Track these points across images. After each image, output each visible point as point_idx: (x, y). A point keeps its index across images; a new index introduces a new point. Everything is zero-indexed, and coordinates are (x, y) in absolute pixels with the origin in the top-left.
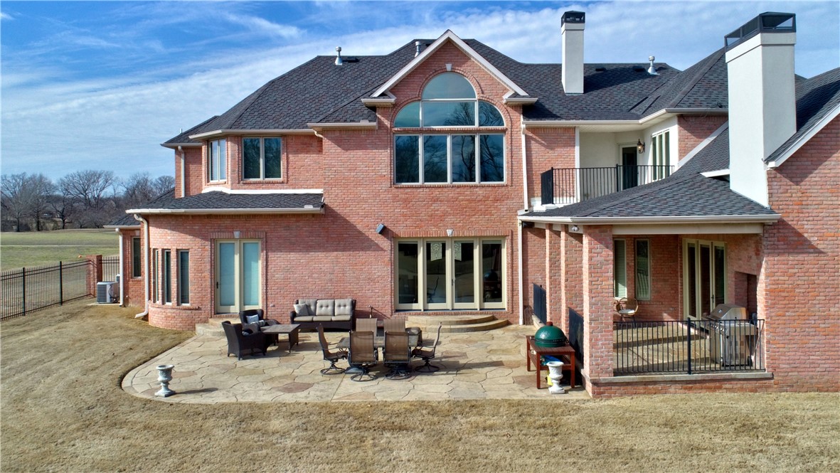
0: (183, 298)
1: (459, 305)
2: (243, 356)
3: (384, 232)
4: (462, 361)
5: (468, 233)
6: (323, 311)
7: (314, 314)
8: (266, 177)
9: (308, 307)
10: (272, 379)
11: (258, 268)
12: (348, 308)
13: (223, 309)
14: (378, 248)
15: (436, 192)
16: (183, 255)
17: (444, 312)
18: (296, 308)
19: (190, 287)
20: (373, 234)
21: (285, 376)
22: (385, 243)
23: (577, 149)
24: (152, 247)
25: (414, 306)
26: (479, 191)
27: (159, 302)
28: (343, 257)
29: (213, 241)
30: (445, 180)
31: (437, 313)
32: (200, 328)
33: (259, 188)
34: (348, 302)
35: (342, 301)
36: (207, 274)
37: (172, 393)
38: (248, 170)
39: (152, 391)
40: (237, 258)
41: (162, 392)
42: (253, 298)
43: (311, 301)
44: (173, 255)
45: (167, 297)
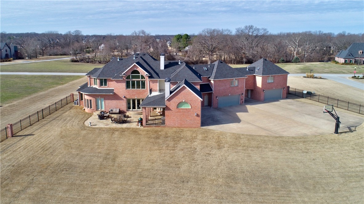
0: (91, 107)
1: (138, 110)
2: (101, 119)
3: (125, 97)
4: (132, 121)
5: (139, 98)
6: (114, 111)
7: (113, 111)
8: (105, 86)
9: (112, 110)
10: (104, 123)
11: (103, 103)
12: (119, 110)
13: (98, 109)
14: (124, 100)
15: (134, 91)
16: (90, 100)
17: (135, 111)
18: (110, 110)
19: (92, 106)
20: (123, 98)
21: (106, 123)
22: (125, 99)
23: (158, 83)
24: (85, 98)
25: (130, 110)
26: (141, 91)
27: (87, 108)
28: (118, 101)
29: (95, 98)
30: (135, 88)
31: (134, 111)
32: (94, 113)
33: (103, 88)
34: (119, 109)
35: (118, 109)
36: (95, 104)
37: (91, 126)
38: (101, 84)
39: (89, 125)
40: (100, 101)
41: (90, 125)
42: (103, 108)
43: (112, 109)
44: (89, 100)
45: (88, 107)
